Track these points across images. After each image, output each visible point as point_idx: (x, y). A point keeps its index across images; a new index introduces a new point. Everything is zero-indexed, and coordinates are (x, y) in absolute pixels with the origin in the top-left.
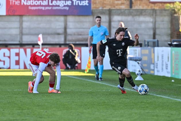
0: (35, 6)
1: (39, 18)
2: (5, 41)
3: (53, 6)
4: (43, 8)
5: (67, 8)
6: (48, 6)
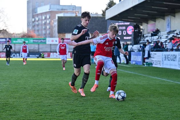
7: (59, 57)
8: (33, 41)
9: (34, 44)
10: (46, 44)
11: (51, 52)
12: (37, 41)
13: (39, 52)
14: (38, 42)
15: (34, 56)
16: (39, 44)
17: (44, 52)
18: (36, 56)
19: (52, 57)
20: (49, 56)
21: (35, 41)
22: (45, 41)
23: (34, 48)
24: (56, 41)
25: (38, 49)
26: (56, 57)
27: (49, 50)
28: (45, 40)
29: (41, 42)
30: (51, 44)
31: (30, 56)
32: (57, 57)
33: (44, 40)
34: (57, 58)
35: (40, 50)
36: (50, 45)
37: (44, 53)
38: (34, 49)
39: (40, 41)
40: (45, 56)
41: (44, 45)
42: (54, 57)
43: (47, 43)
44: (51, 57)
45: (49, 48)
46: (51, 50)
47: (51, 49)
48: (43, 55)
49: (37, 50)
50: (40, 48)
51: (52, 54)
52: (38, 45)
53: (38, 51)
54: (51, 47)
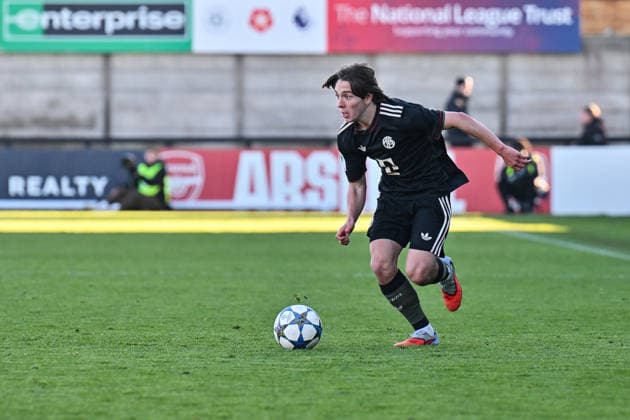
0: (411, 25)
1: (426, 62)
2: (323, 128)
3: (466, 26)
4: (437, 32)
5: (508, 33)
6: (453, 24)
7: (330, 200)
8: (43, 19)
9: (57, 53)
10: (186, 51)
11: (247, 143)
12: (83, 20)
13: (108, 140)
14: (101, 31)
15: (51, 186)
16: (107, 56)
17: (169, 143)
18: (82, 182)
19: (260, 199)
20: (219, 186)
21: (63, 19)
22: (172, 20)
23: (53, 104)
24: (300, 22)
25: (98, 107)
26: (297, 201)
27: (222, 124)
28: (180, 8)
29: (137, 30)
30: (239, 57)
31: (16, 185)
32: (312, 199)
33: (164, 9)
34: (308, 211)
35: (126, 126)
36: (229, 63)
37: (166, 154)
38: (60, 113)
39: (128, 20)
40: (171, 185)
41: (168, 61)
42: (279, 201)
43: (202, 39)
44: (242, 197)
45: (227, 101)
46: (240, 126)
47: (240, 107)
48: (158, 180)
49: (91, 124)
50: (117, 98)
51: (250, 161)
52: (96, 62)
53: (97, 133)
54: (240, 90)
